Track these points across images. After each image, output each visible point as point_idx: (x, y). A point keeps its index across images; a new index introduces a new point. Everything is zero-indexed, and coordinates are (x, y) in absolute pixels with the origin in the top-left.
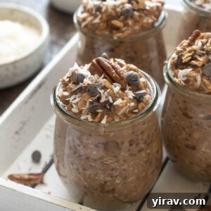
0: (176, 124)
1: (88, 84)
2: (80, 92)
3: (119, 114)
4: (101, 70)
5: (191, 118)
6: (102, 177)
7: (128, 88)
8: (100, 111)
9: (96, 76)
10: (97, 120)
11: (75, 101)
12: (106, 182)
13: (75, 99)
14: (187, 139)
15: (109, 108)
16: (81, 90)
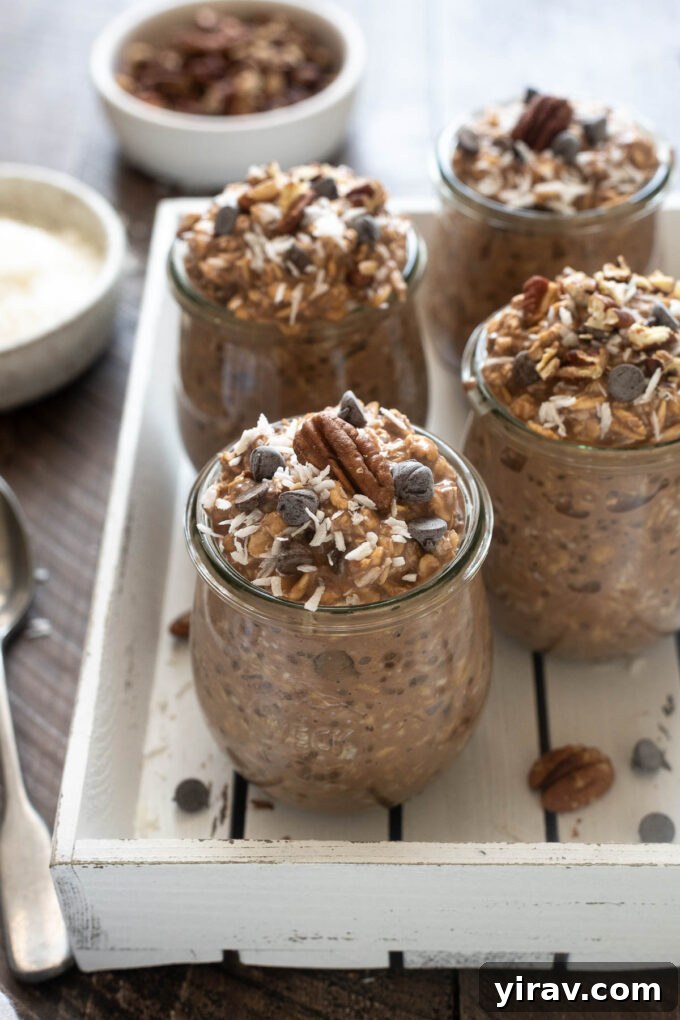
0: (536, 538)
1: (285, 489)
2: (259, 507)
3: (360, 584)
4: (326, 452)
5: (585, 515)
6: (304, 740)
7: (396, 509)
8: (306, 569)
9: (309, 468)
10: (294, 595)
11: (242, 533)
12: (314, 754)
13: (242, 526)
14: (573, 571)
15: (332, 565)
16: (263, 503)
